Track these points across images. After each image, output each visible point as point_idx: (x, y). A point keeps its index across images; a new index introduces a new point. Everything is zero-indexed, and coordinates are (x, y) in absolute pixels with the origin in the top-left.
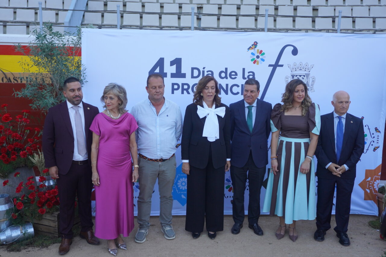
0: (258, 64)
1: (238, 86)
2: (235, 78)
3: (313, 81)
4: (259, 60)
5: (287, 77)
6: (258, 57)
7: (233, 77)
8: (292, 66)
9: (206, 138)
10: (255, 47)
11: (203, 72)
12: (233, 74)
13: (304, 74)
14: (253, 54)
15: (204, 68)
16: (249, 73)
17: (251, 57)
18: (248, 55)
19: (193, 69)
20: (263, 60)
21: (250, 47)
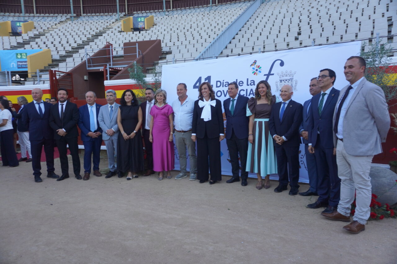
0: (257, 75)
1: (244, 90)
2: (242, 85)
3: (296, 83)
4: (258, 72)
5: (277, 82)
6: (257, 70)
7: (241, 85)
8: (280, 74)
9: (203, 119)
10: (255, 64)
11: (223, 83)
12: (241, 82)
13: (289, 79)
14: (253, 68)
15: (223, 81)
16: (251, 81)
17: (252, 71)
18: (251, 70)
19: (217, 82)
20: (260, 72)
21: (252, 64)
